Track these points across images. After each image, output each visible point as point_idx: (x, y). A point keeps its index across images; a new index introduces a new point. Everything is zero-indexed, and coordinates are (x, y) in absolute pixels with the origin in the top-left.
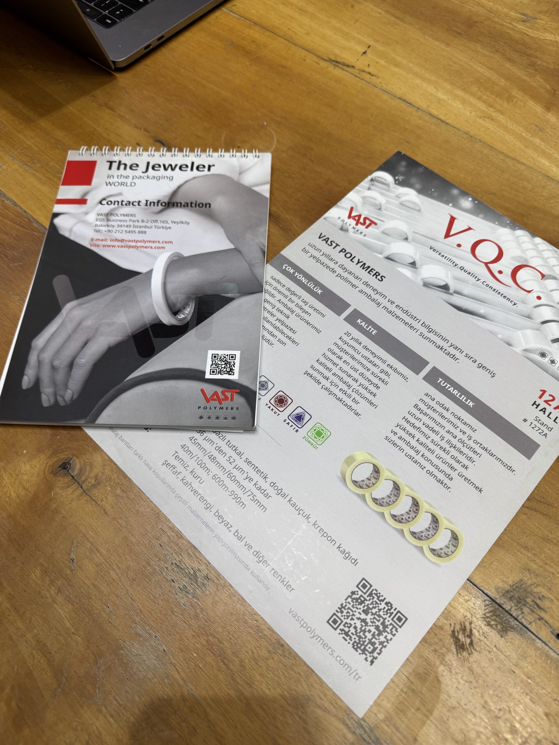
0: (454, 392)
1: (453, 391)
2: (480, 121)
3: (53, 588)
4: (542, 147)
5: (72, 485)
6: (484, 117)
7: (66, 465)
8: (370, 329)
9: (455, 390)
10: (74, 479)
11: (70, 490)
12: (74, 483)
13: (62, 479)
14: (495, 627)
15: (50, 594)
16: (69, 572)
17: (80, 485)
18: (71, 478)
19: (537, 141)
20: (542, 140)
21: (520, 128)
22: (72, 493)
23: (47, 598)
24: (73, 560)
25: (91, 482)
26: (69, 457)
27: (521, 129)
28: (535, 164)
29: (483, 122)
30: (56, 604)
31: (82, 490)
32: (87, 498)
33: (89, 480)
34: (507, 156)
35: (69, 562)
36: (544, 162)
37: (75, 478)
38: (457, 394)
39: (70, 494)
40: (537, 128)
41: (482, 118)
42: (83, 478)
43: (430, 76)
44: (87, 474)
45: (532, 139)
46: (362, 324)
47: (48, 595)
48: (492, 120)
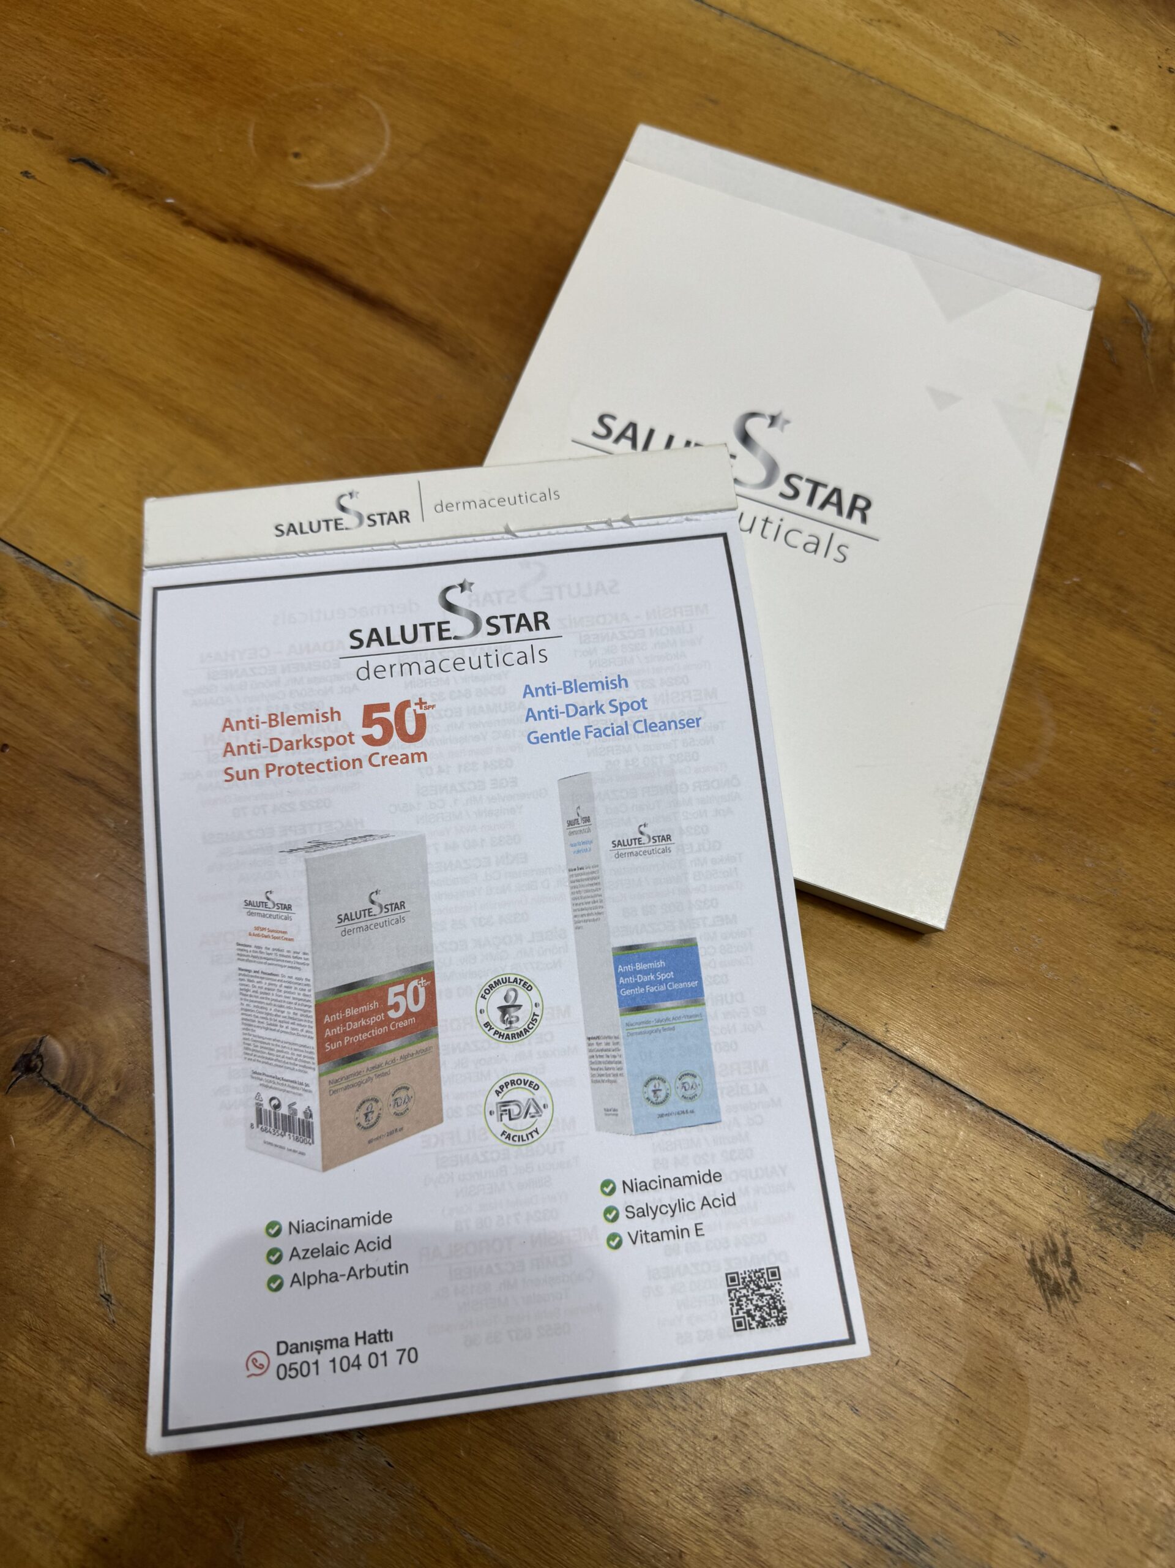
3: (73, 1378)
4: (1021, 84)
5: (59, 1109)
6: (879, 21)
7: (30, 1061)
10: (59, 1092)
11: (57, 1123)
12: (64, 1103)
13: (28, 1098)
14: (1118, 1231)
15: (70, 1395)
16: (103, 1329)
17: (79, 1104)
18: (52, 1091)
19: (1008, 71)
20: (1019, 67)
21: (964, 42)
22: (65, 1129)
23: (62, 1406)
24: (107, 1298)
25: (106, 1093)
26: (35, 1040)
27: (968, 44)
28: (1013, 128)
29: (879, 34)
30: (91, 1415)
31: (89, 1117)
32: (107, 1134)
33: (102, 1087)
34: (947, 114)
35: (98, 1303)
36: (1032, 121)
37: (63, 1090)
39: (59, 1133)
40: (1002, 39)
41: (875, 23)
42: (84, 1086)
44: (90, 1073)
45: (997, 67)
47: (65, 1399)
48: (899, 26)
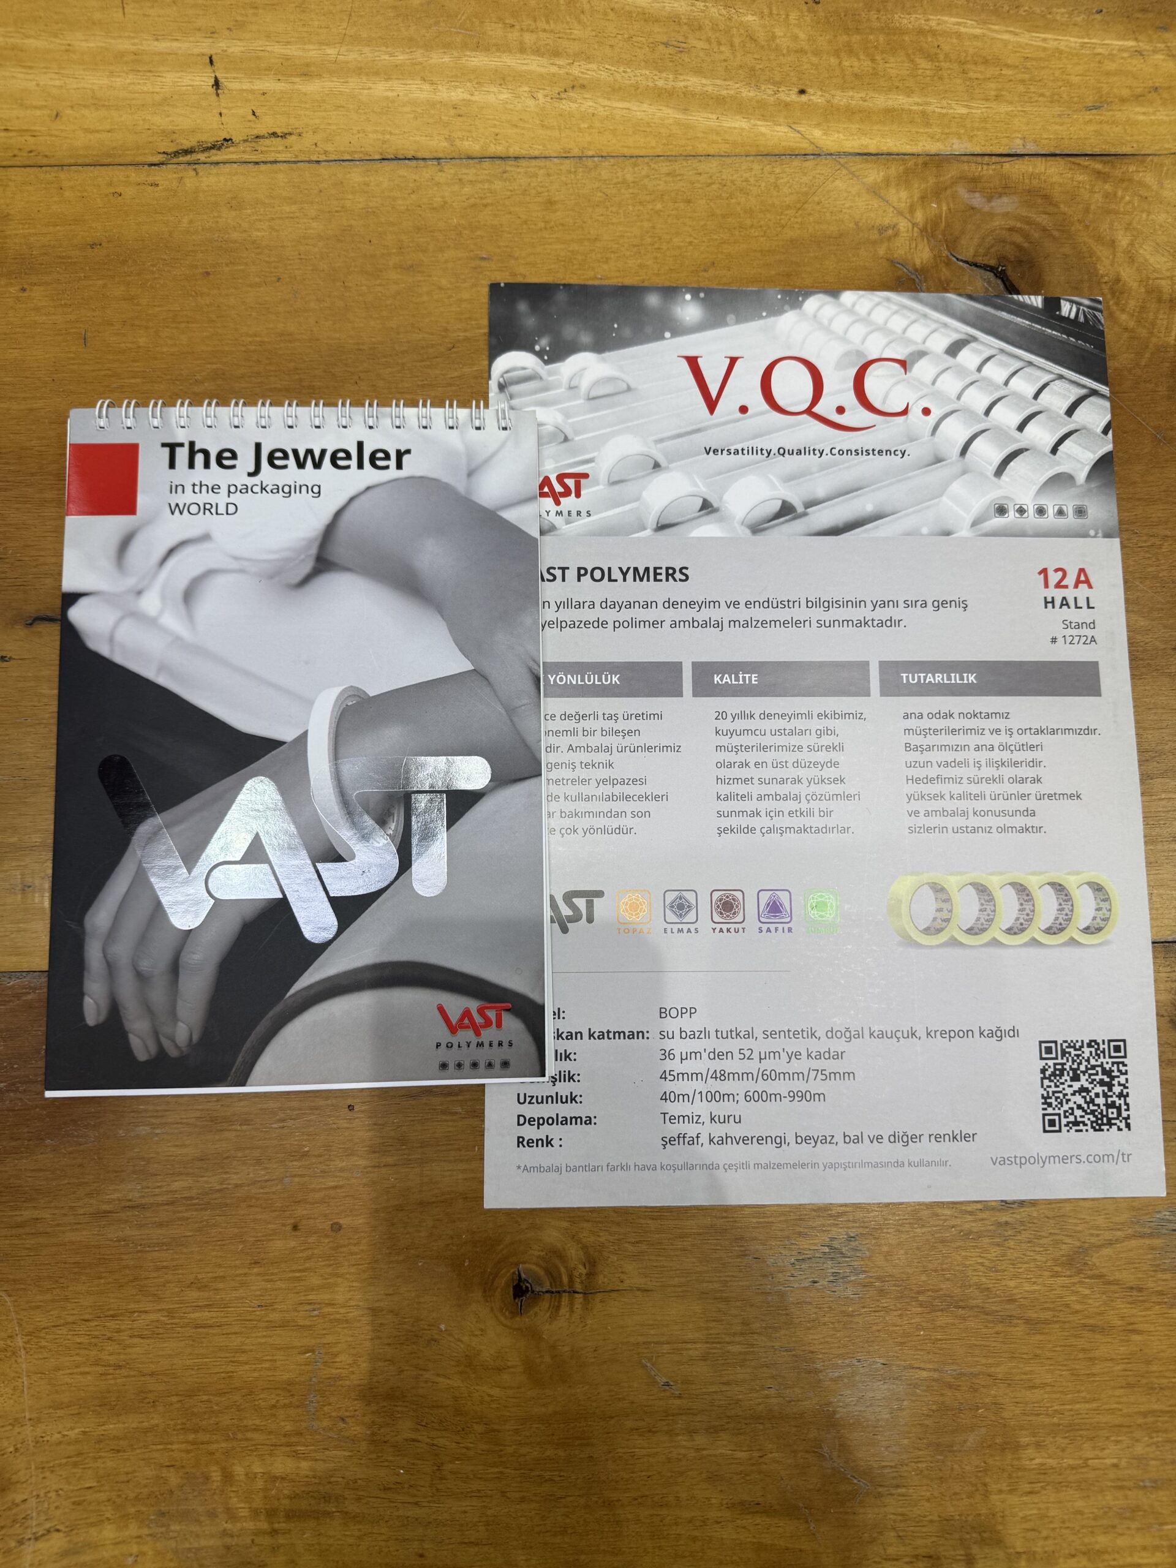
0: (937, 679)
1: (935, 680)
2: (565, 106)
3: (680, 1437)
4: (710, 89)
5: (560, 1302)
6: (565, 91)
7: (521, 1287)
8: (744, 678)
9: (937, 675)
10: (552, 1292)
11: (564, 1310)
12: (560, 1297)
13: (536, 1309)
15: (684, 1447)
16: (678, 1402)
17: (569, 1292)
18: (548, 1295)
19: (693, 82)
20: (698, 71)
21: (643, 72)
22: (572, 1311)
23: (685, 1455)
24: (667, 1384)
25: (580, 1275)
26: (514, 1273)
27: (647, 72)
28: (726, 141)
29: (574, 106)
30: (704, 1449)
31: (581, 1295)
32: (599, 1296)
33: (576, 1273)
34: (670, 158)
35: (664, 1391)
36: (737, 125)
37: (554, 1290)
38: (943, 679)
39: (570, 1315)
40: (671, 50)
41: (563, 95)
42: (565, 1279)
43: (391, 55)
44: (563, 1269)
45: (682, 84)
46: (724, 680)
47: (683, 1451)
48: (583, 86)
